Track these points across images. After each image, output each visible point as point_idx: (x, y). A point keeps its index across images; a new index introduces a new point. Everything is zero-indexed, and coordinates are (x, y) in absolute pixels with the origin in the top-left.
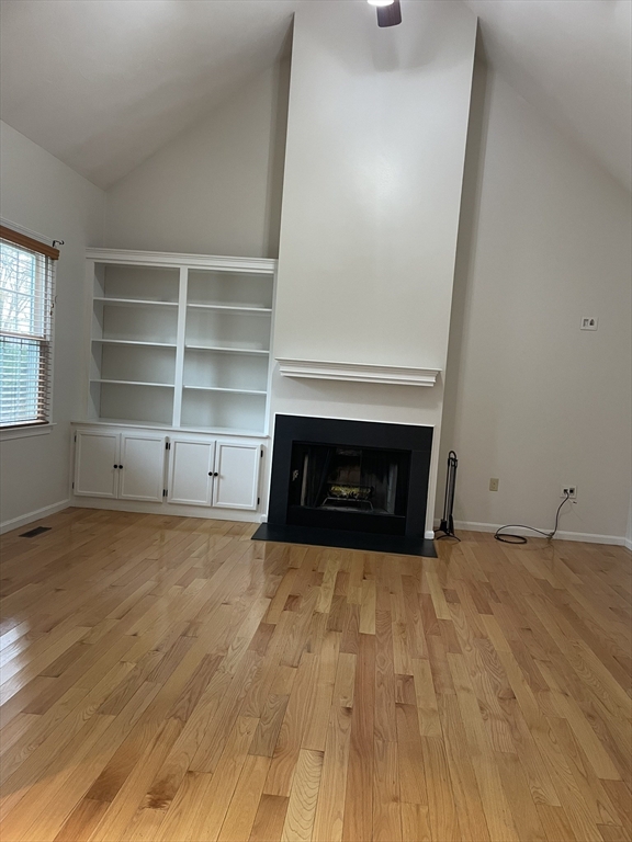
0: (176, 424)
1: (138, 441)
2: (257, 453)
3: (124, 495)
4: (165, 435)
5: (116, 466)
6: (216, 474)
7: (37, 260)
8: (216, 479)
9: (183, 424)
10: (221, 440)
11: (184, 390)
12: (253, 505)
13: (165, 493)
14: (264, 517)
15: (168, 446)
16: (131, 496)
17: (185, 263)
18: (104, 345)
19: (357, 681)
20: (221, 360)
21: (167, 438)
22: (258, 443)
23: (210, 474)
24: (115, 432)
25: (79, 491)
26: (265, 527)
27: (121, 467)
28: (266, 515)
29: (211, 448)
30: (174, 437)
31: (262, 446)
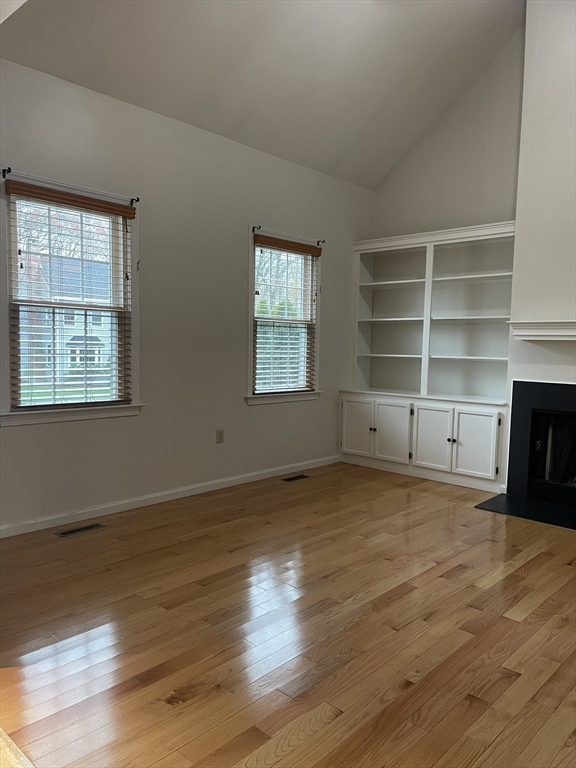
0: (424, 392)
1: (389, 406)
2: (495, 421)
3: (378, 455)
4: (409, 402)
5: (371, 429)
6: (454, 441)
7: (306, 259)
8: (455, 445)
9: (429, 392)
10: (459, 408)
11: (431, 359)
12: (491, 474)
13: (410, 456)
14: (502, 488)
15: (412, 412)
16: (383, 456)
17: (429, 241)
18: (373, 324)
19: (447, 662)
20: (471, 329)
21: (412, 405)
22: (496, 411)
23: (449, 440)
24: (370, 399)
25: (346, 449)
26: (504, 499)
27: (375, 430)
28: (504, 487)
29: (450, 414)
30: (418, 404)
31: (500, 414)
